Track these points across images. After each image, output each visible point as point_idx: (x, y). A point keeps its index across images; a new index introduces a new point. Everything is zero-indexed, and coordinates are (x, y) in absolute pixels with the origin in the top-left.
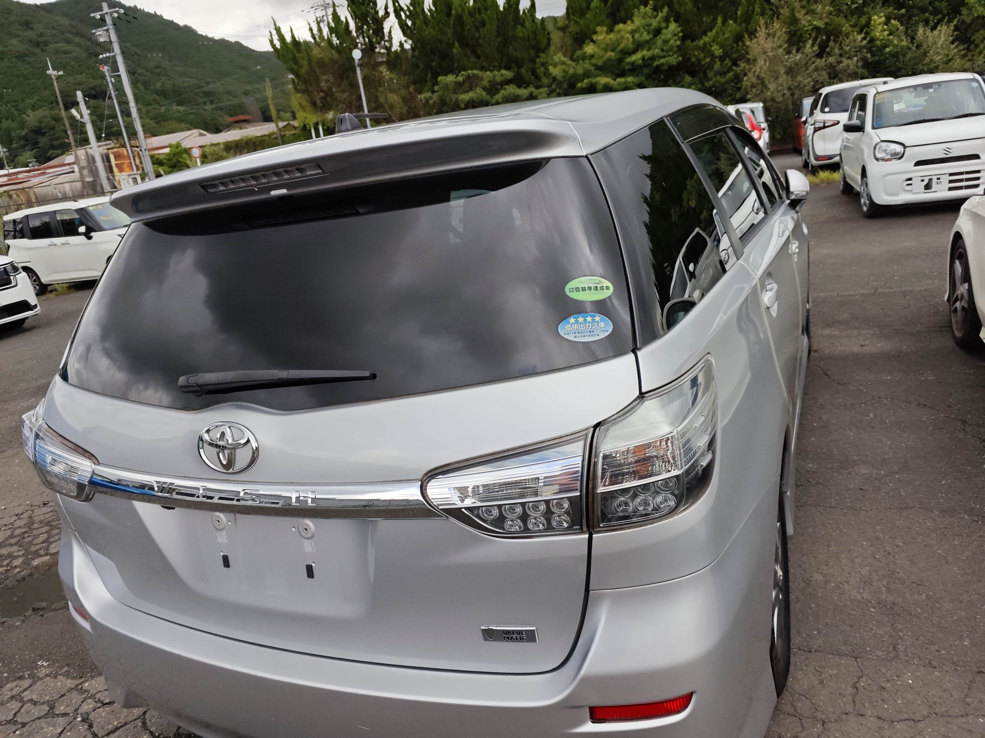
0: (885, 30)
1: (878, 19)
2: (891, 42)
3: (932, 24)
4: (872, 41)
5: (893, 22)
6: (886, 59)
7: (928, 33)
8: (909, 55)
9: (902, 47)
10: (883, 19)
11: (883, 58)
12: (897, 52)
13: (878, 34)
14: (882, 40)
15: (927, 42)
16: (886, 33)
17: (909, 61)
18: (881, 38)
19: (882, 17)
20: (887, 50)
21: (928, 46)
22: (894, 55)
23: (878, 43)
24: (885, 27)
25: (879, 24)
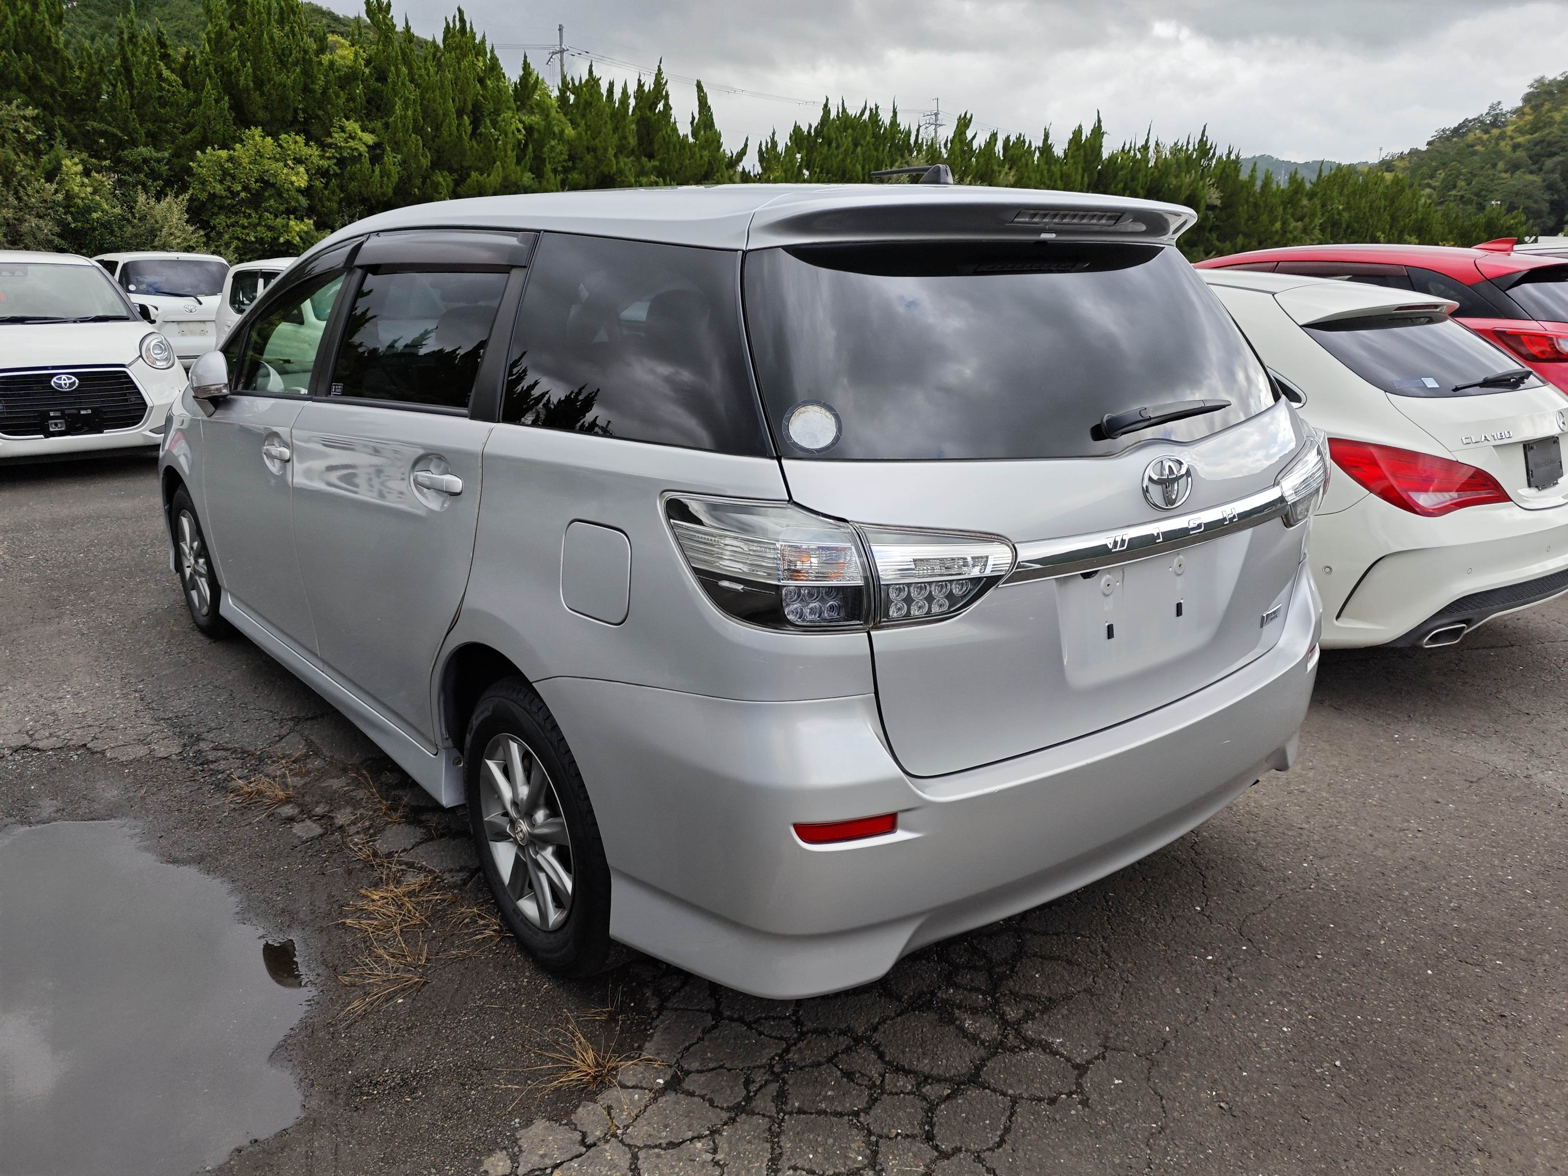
0: (83, 185)
1: (72, 165)
2: (99, 205)
3: (153, 191)
4: (69, 196)
5: (94, 174)
6: (94, 229)
7: (152, 202)
8: (129, 230)
9: (115, 216)
10: (80, 168)
11: (89, 226)
12: (109, 222)
13: (76, 189)
14: (83, 199)
15: (153, 216)
16: (89, 189)
17: (130, 238)
18: (83, 195)
19: (76, 164)
20: (95, 215)
21: (157, 222)
22: (106, 225)
23: (79, 201)
24: (86, 180)
25: (76, 174)
